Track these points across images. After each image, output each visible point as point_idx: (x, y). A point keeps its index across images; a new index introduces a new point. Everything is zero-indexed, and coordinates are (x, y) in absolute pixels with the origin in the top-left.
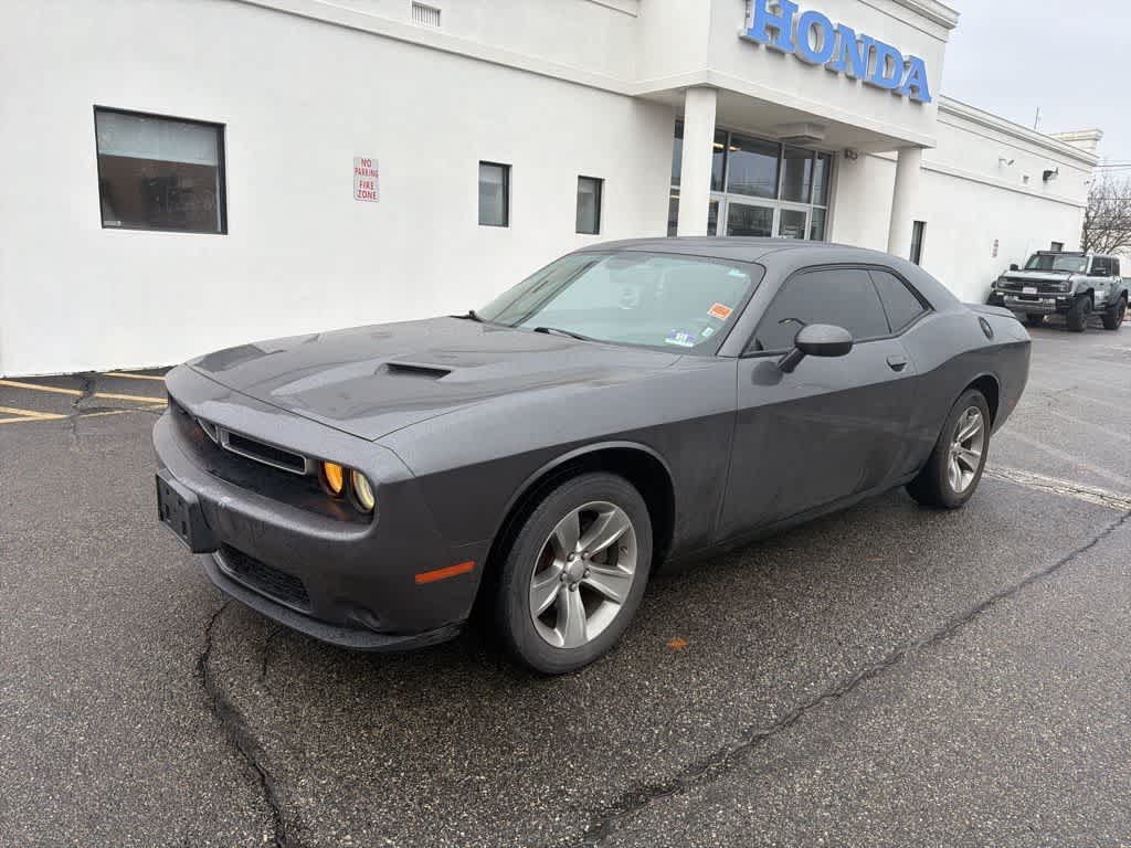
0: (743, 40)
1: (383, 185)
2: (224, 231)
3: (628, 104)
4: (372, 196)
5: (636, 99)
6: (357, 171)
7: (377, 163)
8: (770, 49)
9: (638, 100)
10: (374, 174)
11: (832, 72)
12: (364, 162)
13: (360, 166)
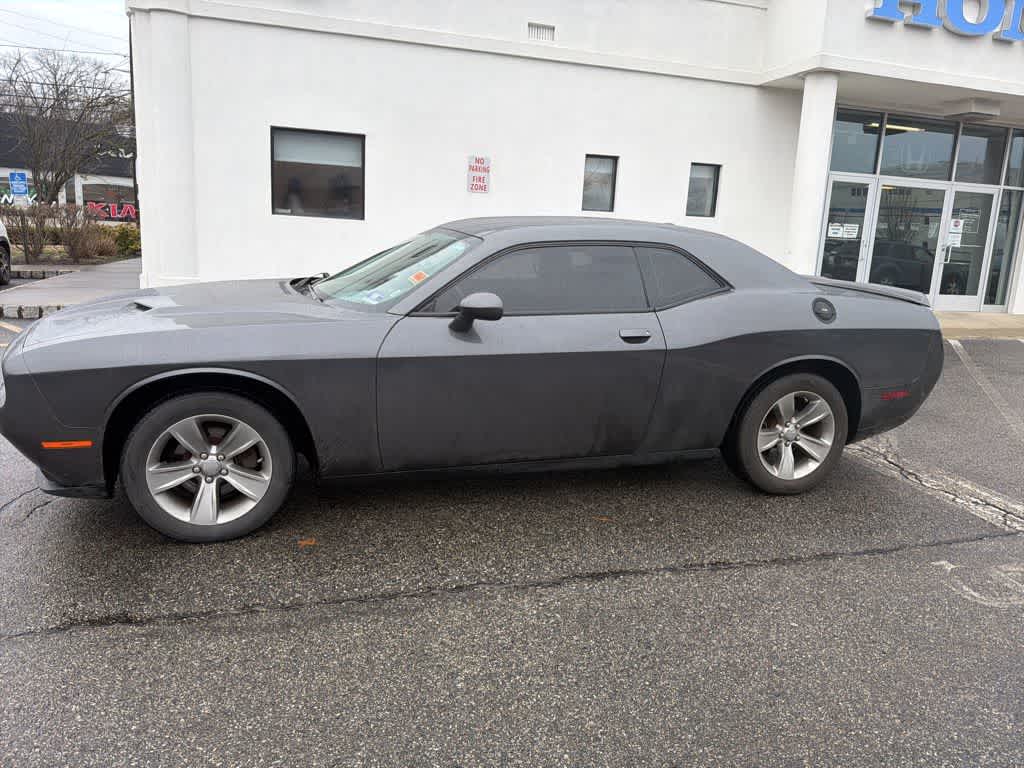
0: (871, 20)
1: (493, 180)
2: (363, 218)
3: (753, 92)
4: (484, 188)
5: (761, 87)
6: (472, 168)
7: (489, 162)
8: (909, 26)
9: (763, 88)
10: (486, 170)
11: (1002, 42)
12: (478, 161)
13: (473, 164)
